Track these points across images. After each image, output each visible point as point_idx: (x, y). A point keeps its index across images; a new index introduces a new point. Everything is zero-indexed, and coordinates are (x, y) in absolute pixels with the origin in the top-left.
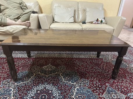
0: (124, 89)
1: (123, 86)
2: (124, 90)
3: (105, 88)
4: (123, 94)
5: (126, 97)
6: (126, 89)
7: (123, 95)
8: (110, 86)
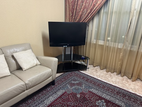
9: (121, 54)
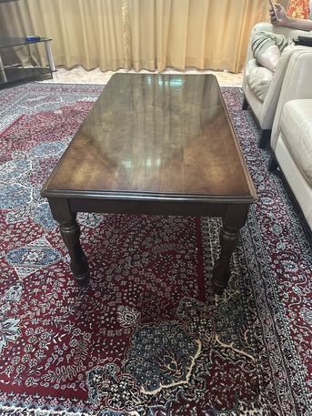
0: (40, 287)
1: (48, 292)
2: (37, 287)
3: (59, 249)
4: (28, 277)
5: (18, 278)
6: (36, 290)
7: (25, 275)
8: (62, 261)
9: (123, 8)
